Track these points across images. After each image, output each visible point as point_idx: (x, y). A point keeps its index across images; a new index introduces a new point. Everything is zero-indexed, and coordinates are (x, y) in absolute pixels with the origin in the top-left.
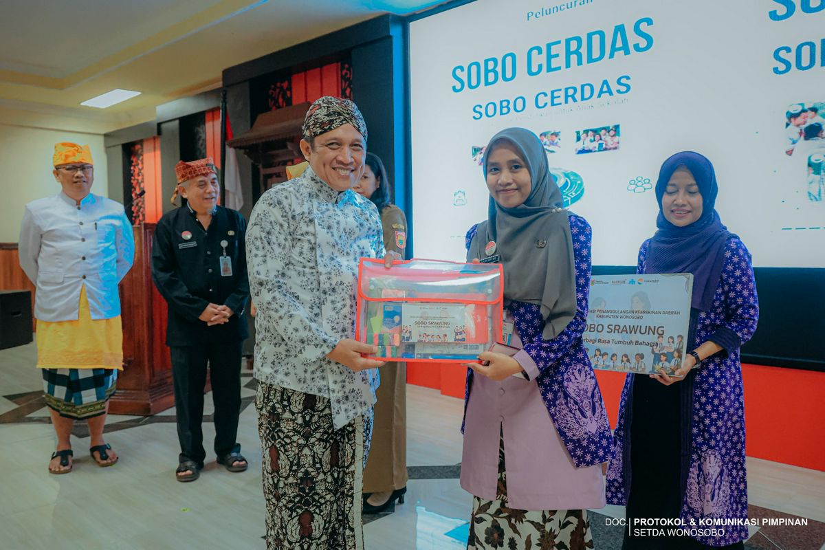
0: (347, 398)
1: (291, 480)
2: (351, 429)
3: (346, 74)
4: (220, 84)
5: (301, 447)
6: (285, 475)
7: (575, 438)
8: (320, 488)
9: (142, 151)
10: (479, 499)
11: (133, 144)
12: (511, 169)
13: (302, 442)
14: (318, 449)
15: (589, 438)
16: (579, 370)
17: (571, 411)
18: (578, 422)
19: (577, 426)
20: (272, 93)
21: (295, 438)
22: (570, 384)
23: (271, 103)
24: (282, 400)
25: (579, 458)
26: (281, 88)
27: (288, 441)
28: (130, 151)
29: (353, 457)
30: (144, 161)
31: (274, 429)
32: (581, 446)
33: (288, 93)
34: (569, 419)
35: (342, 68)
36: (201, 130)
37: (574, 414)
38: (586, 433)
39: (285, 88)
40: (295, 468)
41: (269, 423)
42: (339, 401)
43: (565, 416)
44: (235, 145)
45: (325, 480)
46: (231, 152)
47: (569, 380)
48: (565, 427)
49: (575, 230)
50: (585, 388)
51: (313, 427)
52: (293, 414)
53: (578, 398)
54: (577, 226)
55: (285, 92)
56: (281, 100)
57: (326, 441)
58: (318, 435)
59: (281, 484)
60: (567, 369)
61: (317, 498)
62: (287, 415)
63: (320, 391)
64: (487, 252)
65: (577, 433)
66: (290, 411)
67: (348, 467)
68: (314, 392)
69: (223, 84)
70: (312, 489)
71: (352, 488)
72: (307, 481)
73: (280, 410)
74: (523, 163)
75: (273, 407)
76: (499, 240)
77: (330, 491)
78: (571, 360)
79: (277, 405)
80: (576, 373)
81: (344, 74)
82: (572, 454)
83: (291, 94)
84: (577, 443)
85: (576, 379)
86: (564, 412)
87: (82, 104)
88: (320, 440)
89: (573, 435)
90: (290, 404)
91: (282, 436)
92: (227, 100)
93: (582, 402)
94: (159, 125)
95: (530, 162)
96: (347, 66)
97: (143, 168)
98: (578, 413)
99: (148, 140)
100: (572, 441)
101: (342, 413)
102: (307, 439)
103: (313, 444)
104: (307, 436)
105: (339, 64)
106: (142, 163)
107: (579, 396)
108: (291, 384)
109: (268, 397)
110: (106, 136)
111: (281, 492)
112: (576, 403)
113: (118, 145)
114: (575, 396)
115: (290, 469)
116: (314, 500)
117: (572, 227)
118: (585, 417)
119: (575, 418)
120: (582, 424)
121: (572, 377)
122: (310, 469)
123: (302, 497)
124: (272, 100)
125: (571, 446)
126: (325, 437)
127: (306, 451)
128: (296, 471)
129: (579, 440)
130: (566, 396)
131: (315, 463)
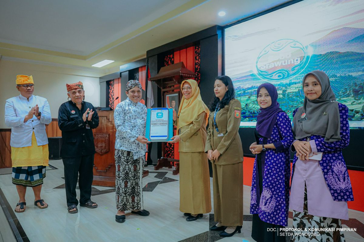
0: (137, 152)
1: (123, 173)
2: (139, 162)
3: (197, 51)
4: (145, 57)
5: (126, 165)
6: (121, 172)
7: (334, 189)
8: (130, 176)
9: (114, 84)
10: (295, 211)
11: (110, 81)
12: (313, 85)
13: (126, 164)
14: (130, 166)
15: (341, 190)
16: (339, 163)
17: (334, 178)
18: (336, 183)
19: (336, 184)
20: (166, 60)
21: (124, 163)
22: (335, 167)
23: (165, 63)
24: (122, 153)
25: (335, 197)
26: (170, 58)
27: (123, 163)
28: (109, 84)
29: (139, 169)
30: (114, 87)
31: (119, 161)
32: (337, 193)
33: (173, 59)
34: (333, 181)
35: (195, 48)
36: (137, 75)
37: (335, 179)
38: (340, 188)
39: (171, 57)
40: (124, 170)
41: (118, 159)
42: (135, 153)
43: (331, 179)
44: (152, 79)
45: (132, 174)
46: (150, 83)
47: (334, 166)
48: (330, 184)
49: (341, 108)
50: (341, 170)
51: (129, 160)
52: (124, 157)
53: (337, 173)
54: (342, 107)
55: (171, 59)
56: (169, 62)
57: (132, 164)
58: (130, 163)
59: (120, 174)
60: (334, 161)
61: (129, 178)
62: (123, 157)
63: (131, 150)
64: (302, 117)
65: (336, 187)
66: (124, 156)
67: (138, 171)
68: (129, 150)
69: (147, 57)
70: (128, 175)
71: (139, 176)
72: (127, 173)
73: (121, 156)
74: (318, 83)
75: (119, 155)
76: (307, 112)
77: (133, 177)
78: (336, 159)
79: (120, 155)
80: (338, 164)
81: (196, 51)
82: (333, 195)
83: (174, 60)
84: (335, 191)
85: (337, 166)
86: (331, 178)
87: (92, 66)
88: (131, 164)
89: (334, 188)
90: (123, 155)
91: (121, 162)
92: (149, 62)
93: (339, 175)
94: (121, 73)
95: (321, 83)
96: (197, 47)
97: (114, 90)
98: (337, 179)
99: (116, 79)
100: (333, 189)
101: (136, 156)
102: (127, 163)
103: (129, 165)
104: (127, 162)
105: (194, 47)
106: (114, 88)
107: (338, 173)
108: (124, 149)
109: (118, 153)
110: (100, 78)
111: (120, 176)
112: (336, 175)
113: (105, 81)
114: (336, 172)
115: (123, 170)
116: (128, 178)
117: (339, 107)
118: (340, 181)
119: (336, 181)
120: (338, 184)
121: (336, 165)
122: (128, 171)
123: (125, 177)
124: (166, 62)
125: (332, 192)
126: (132, 163)
127: (127, 166)
128: (124, 171)
129: (336, 190)
130: (333, 172)
131: (129, 169)
